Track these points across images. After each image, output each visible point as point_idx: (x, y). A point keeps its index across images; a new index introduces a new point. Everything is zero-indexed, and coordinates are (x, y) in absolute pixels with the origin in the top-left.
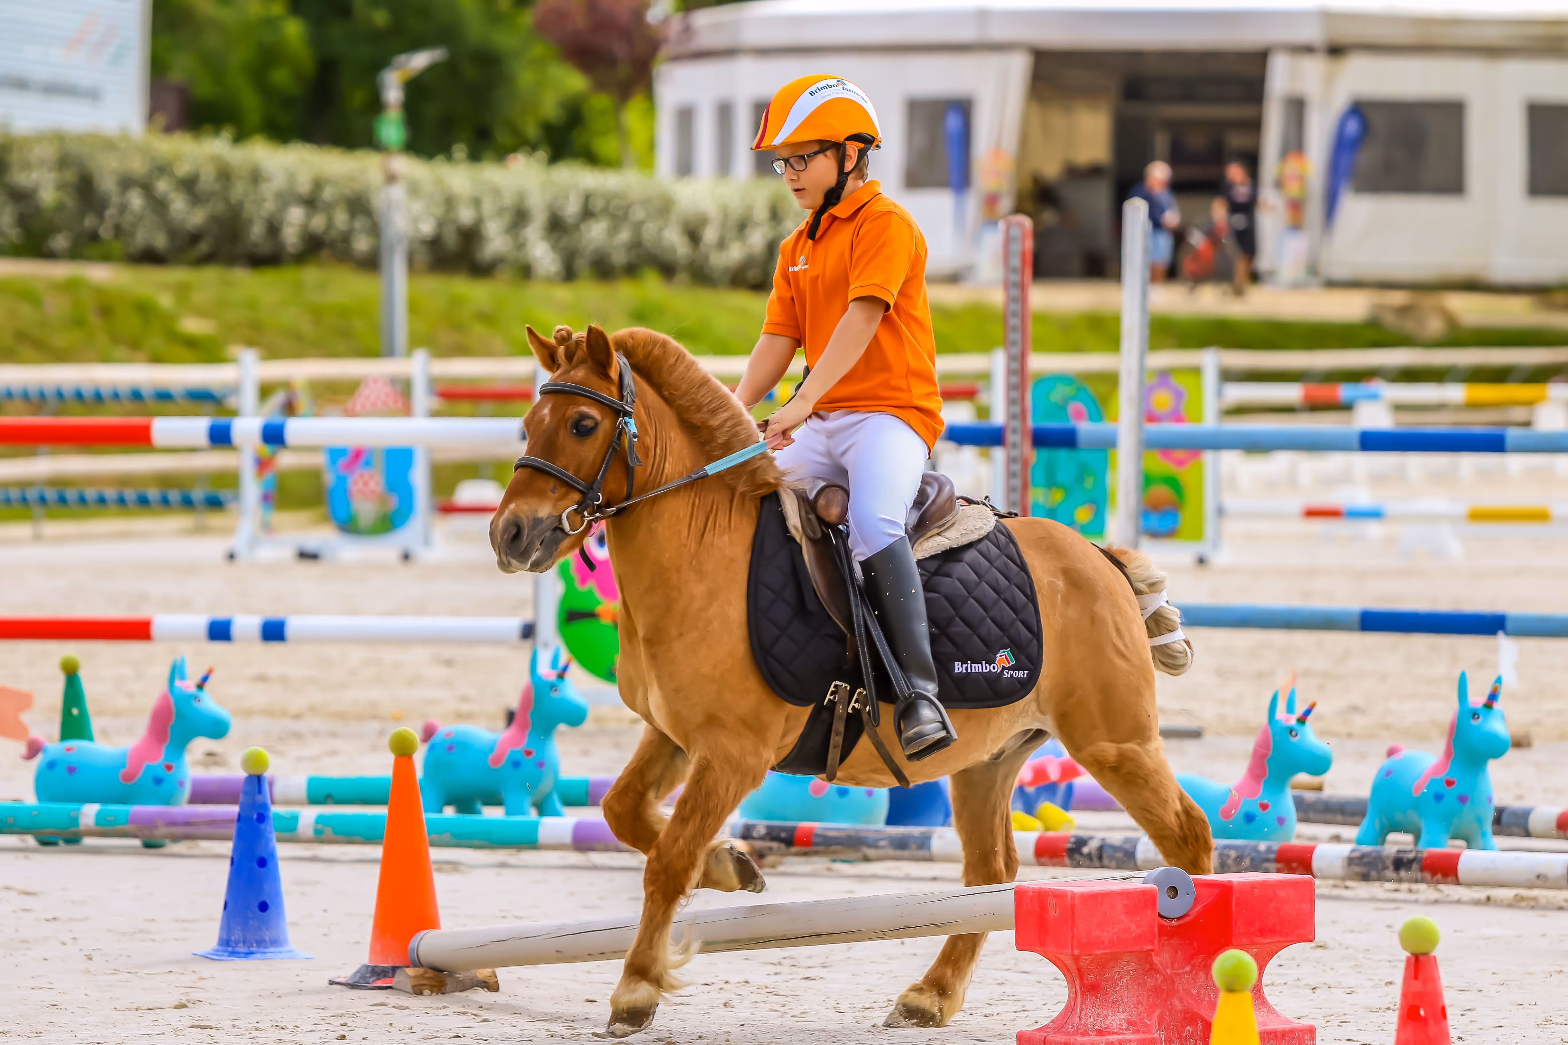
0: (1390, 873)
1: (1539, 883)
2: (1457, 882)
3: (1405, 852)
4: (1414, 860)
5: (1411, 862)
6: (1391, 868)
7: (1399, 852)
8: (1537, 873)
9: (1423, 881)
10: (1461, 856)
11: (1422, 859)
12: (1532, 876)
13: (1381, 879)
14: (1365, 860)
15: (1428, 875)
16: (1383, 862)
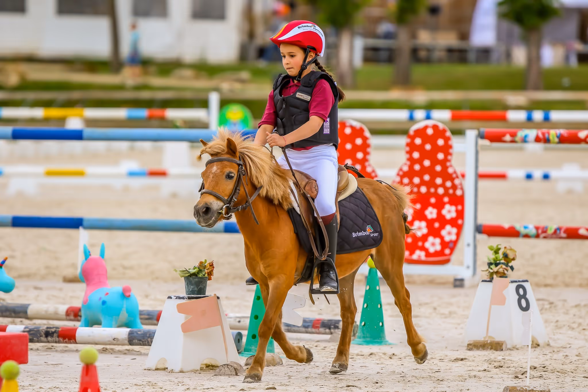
0: (43, 339)
1: (115, 342)
2: (76, 343)
3: (50, 328)
4: (55, 332)
5: (53, 333)
6: (44, 336)
7: (47, 328)
8: (113, 338)
9: (59, 342)
10: (78, 329)
11: (59, 331)
12: (111, 339)
13: (39, 341)
14: (32, 332)
15: (61, 339)
16: (40, 334)
